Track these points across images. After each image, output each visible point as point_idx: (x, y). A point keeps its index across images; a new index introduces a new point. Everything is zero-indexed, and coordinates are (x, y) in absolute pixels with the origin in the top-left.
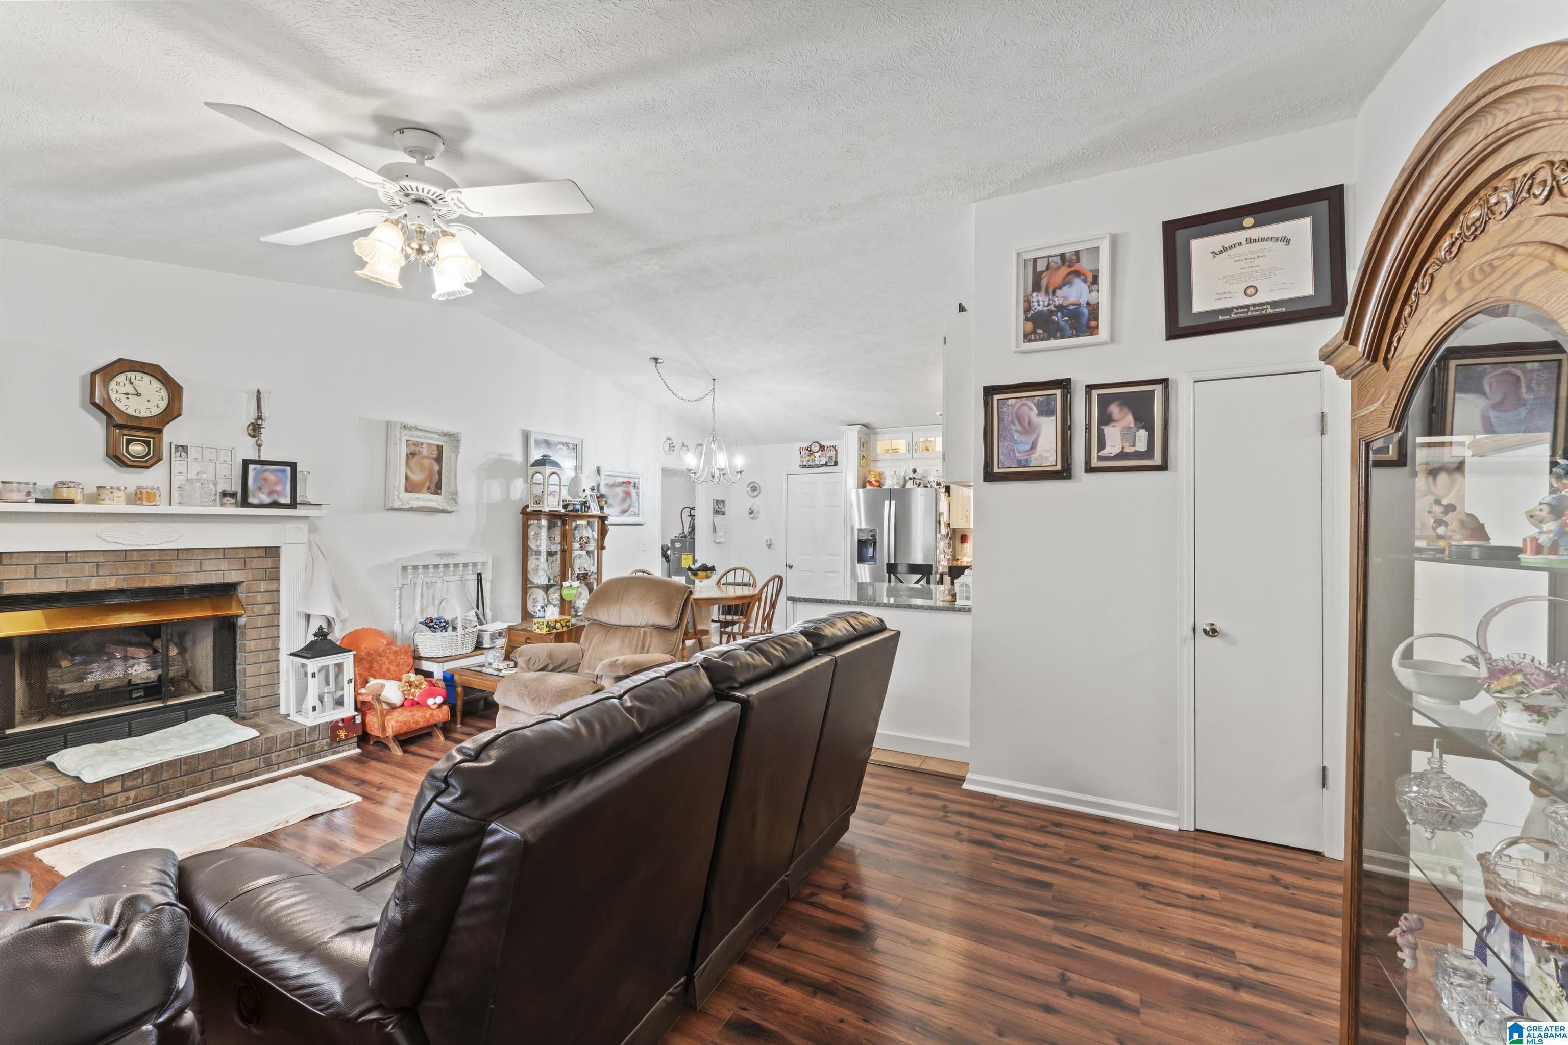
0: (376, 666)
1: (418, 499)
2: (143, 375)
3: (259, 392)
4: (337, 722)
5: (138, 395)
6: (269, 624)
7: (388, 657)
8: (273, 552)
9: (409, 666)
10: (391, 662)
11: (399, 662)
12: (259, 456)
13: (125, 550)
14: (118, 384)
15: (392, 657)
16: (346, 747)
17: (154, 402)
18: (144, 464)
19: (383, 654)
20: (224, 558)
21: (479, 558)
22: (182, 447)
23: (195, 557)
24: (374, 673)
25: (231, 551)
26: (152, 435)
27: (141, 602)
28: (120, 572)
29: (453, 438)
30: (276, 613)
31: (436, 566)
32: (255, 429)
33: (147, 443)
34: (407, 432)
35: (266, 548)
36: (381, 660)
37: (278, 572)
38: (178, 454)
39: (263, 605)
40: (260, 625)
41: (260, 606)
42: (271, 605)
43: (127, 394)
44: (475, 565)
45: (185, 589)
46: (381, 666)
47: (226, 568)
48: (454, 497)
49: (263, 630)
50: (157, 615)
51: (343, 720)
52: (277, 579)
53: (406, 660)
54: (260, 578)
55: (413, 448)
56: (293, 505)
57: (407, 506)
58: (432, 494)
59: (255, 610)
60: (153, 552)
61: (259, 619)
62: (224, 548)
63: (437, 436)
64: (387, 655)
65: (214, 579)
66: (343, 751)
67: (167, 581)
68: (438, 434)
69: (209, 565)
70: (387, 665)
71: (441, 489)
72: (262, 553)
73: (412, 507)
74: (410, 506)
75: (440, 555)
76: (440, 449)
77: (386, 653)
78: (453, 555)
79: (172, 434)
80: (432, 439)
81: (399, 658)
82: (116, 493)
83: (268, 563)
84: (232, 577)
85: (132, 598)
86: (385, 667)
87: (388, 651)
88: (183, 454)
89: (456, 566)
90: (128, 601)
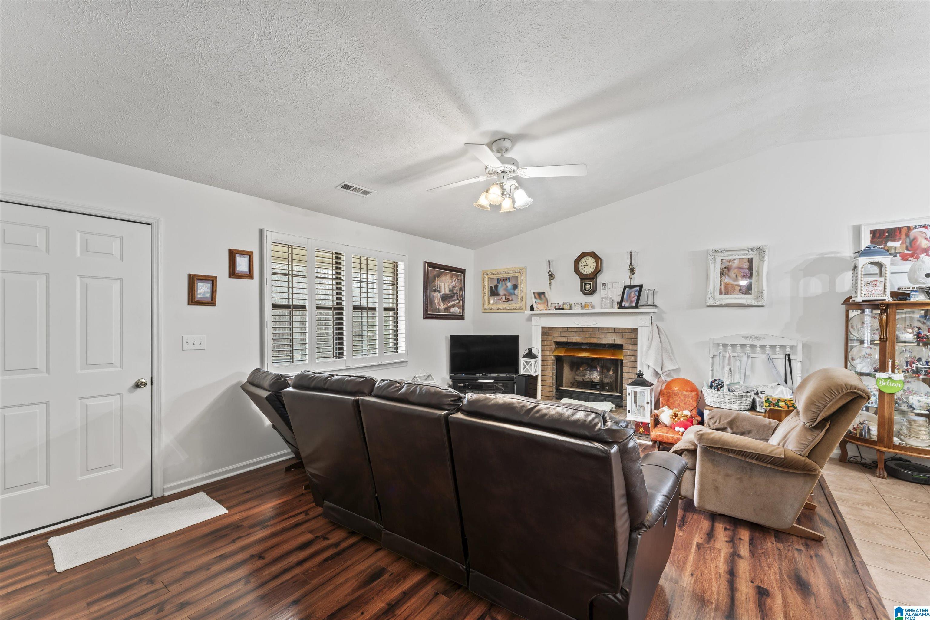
0: (671, 400)
1: (730, 298)
2: (589, 257)
3: (631, 253)
4: (639, 422)
5: (587, 265)
6: (633, 366)
7: (680, 397)
8: (634, 331)
9: (692, 406)
10: (681, 401)
11: (687, 402)
12: (631, 284)
13: (582, 327)
14: (582, 263)
15: (682, 398)
16: (645, 438)
17: (592, 268)
18: (589, 293)
19: (677, 395)
20: (614, 332)
21: (787, 343)
22: (604, 283)
23: (604, 331)
24: (670, 404)
25: (617, 329)
26: (591, 281)
27: (592, 349)
28: (581, 336)
29: (760, 251)
30: (636, 361)
31: (743, 346)
32: (632, 271)
33: (590, 284)
34: (720, 254)
35: (632, 328)
36: (675, 398)
37: (637, 340)
38: (603, 287)
39: (630, 356)
40: (629, 366)
41: (629, 356)
42: (634, 357)
43: (584, 266)
44: (783, 347)
45: (606, 345)
46: (674, 401)
47: (615, 337)
48: (760, 295)
49: (630, 368)
50: (593, 354)
51: (642, 423)
52: (636, 344)
53: (691, 402)
54: (629, 343)
55: (727, 264)
56: (636, 307)
57: (718, 303)
58: (743, 294)
59: (627, 358)
60: (590, 329)
61: (629, 363)
62: (614, 328)
63: (747, 252)
64: (680, 396)
65: (611, 342)
66: (643, 440)
67: (594, 341)
68: (745, 250)
69: (609, 335)
70: (679, 402)
71: (751, 290)
72: (630, 331)
73: (721, 304)
74: (720, 303)
75: (747, 338)
76: (750, 261)
77: (679, 394)
78: (759, 338)
79: (600, 280)
80: (742, 255)
81: (686, 399)
82: (577, 305)
83: (632, 336)
84: (618, 341)
85: (590, 347)
86: (676, 402)
87: (680, 393)
88: (605, 286)
89: (763, 347)
90: (588, 348)
